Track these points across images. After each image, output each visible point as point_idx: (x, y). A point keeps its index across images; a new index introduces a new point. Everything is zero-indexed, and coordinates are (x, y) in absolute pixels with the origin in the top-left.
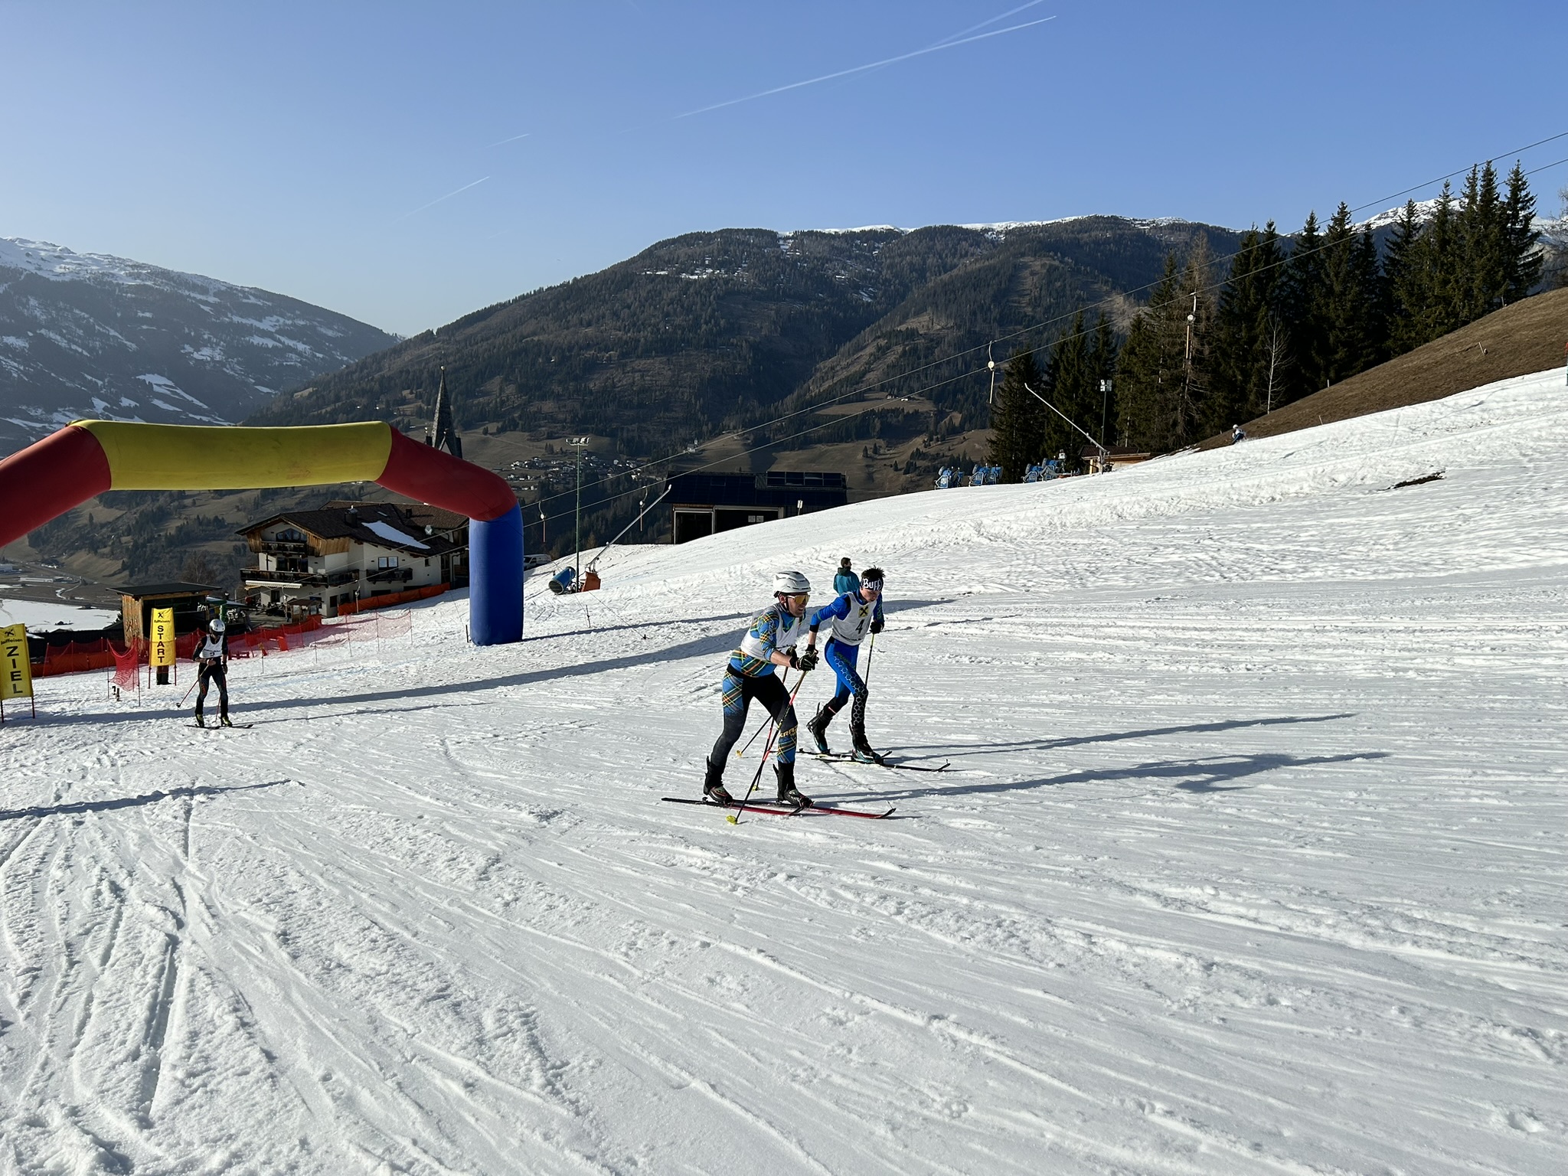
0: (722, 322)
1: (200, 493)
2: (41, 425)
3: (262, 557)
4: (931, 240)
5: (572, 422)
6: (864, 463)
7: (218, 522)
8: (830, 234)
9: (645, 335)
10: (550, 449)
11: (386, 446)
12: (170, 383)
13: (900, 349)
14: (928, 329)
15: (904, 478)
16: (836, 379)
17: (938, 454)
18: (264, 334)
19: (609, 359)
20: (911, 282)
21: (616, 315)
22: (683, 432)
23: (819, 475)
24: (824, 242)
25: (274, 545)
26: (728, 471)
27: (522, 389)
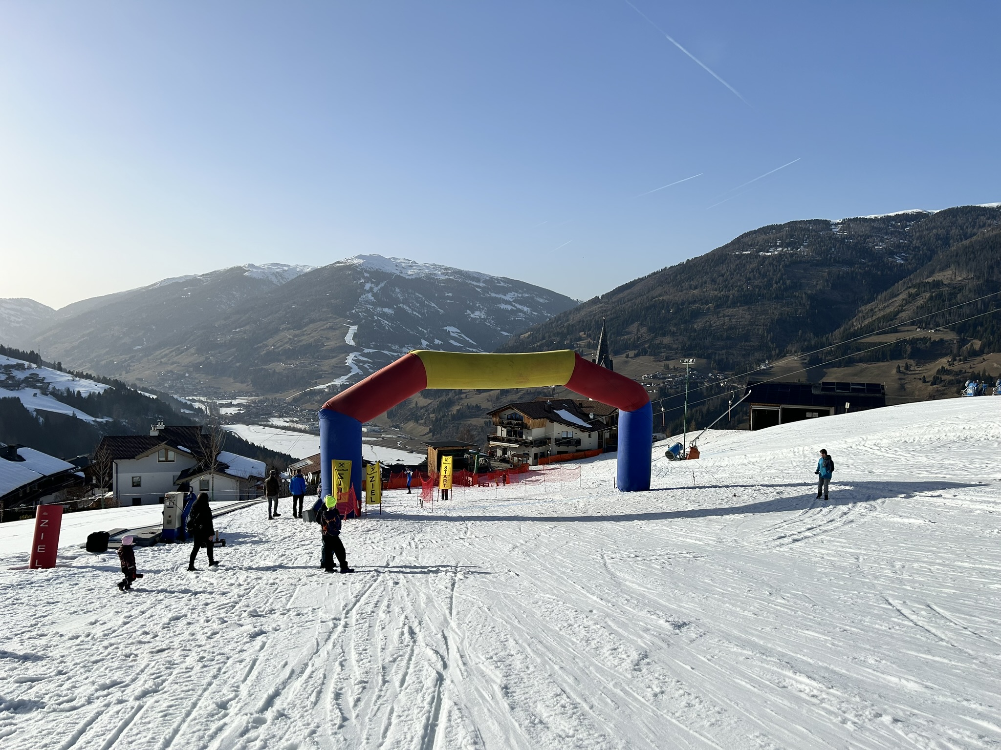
0: (788, 282)
1: (469, 391)
2: (397, 354)
3: (499, 428)
4: (953, 217)
5: (682, 350)
6: (898, 377)
7: (478, 407)
8: (871, 219)
9: (733, 293)
10: (667, 367)
11: (571, 365)
12: (459, 331)
13: (928, 295)
14: (951, 279)
15: (931, 388)
16: (874, 318)
17: (961, 371)
18: (507, 302)
19: (708, 309)
20: (937, 247)
21: (713, 281)
22: (757, 355)
23: (863, 385)
24: (866, 224)
25: (506, 421)
26: (791, 381)
27: (651, 330)
